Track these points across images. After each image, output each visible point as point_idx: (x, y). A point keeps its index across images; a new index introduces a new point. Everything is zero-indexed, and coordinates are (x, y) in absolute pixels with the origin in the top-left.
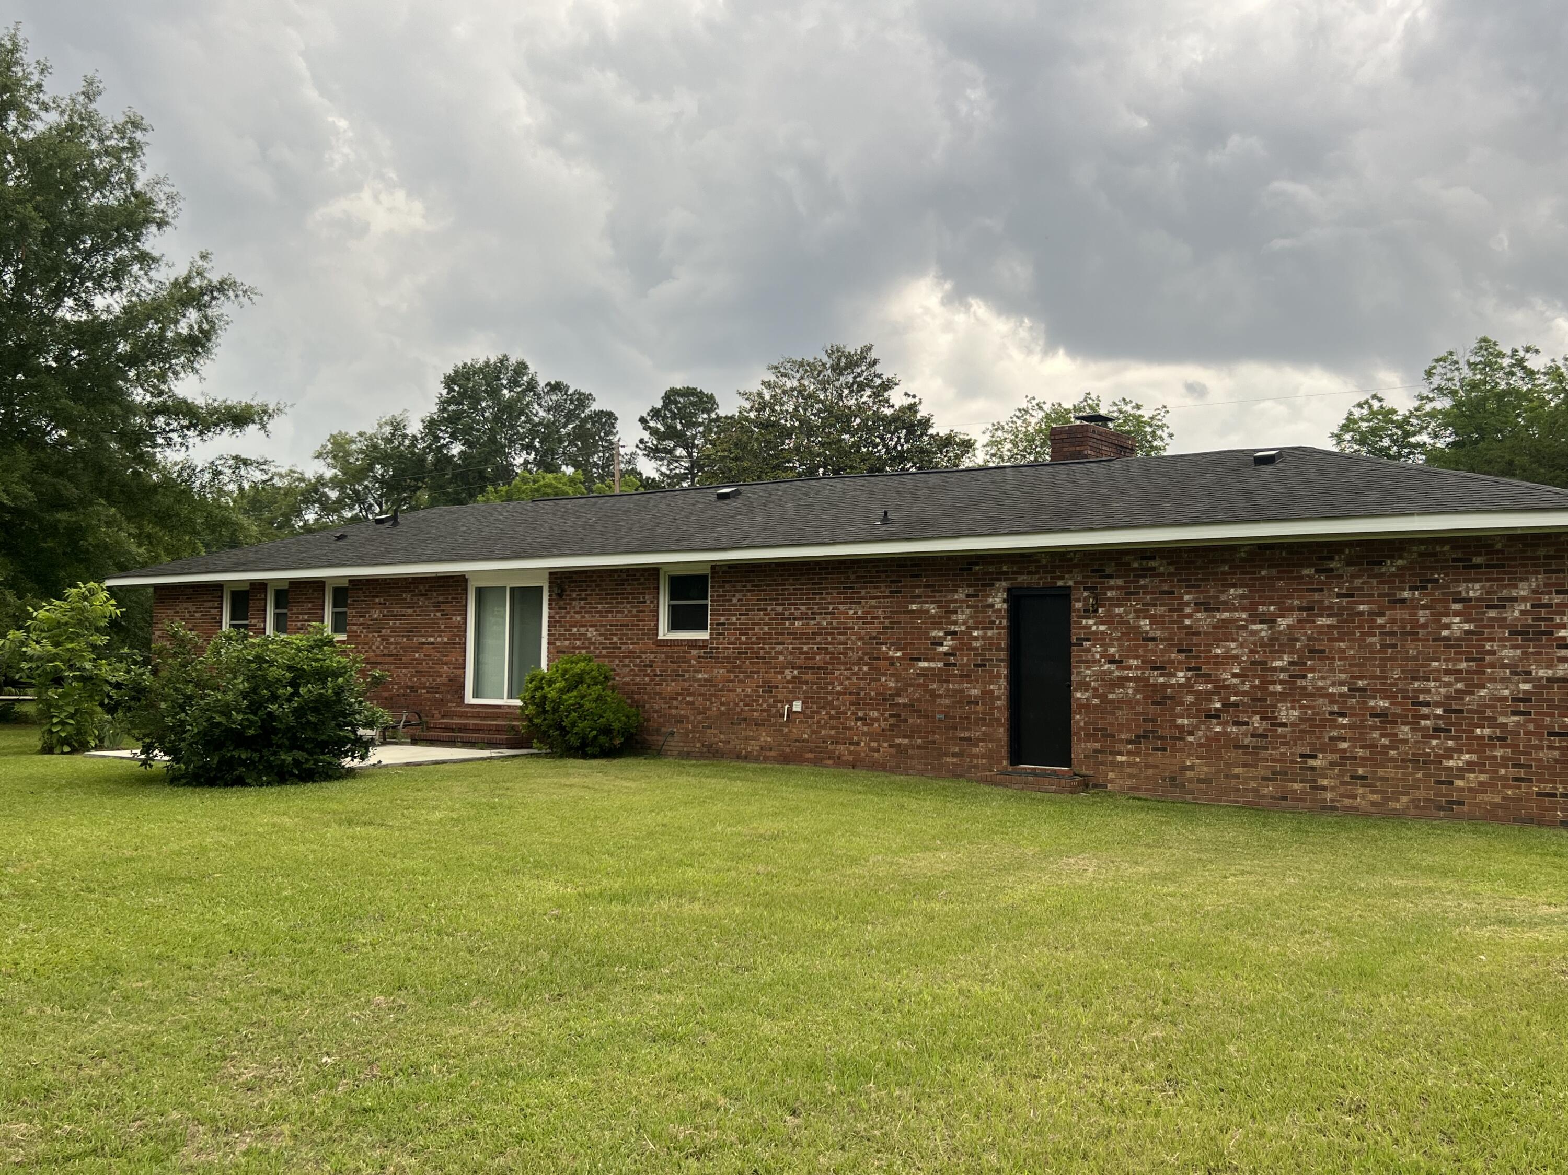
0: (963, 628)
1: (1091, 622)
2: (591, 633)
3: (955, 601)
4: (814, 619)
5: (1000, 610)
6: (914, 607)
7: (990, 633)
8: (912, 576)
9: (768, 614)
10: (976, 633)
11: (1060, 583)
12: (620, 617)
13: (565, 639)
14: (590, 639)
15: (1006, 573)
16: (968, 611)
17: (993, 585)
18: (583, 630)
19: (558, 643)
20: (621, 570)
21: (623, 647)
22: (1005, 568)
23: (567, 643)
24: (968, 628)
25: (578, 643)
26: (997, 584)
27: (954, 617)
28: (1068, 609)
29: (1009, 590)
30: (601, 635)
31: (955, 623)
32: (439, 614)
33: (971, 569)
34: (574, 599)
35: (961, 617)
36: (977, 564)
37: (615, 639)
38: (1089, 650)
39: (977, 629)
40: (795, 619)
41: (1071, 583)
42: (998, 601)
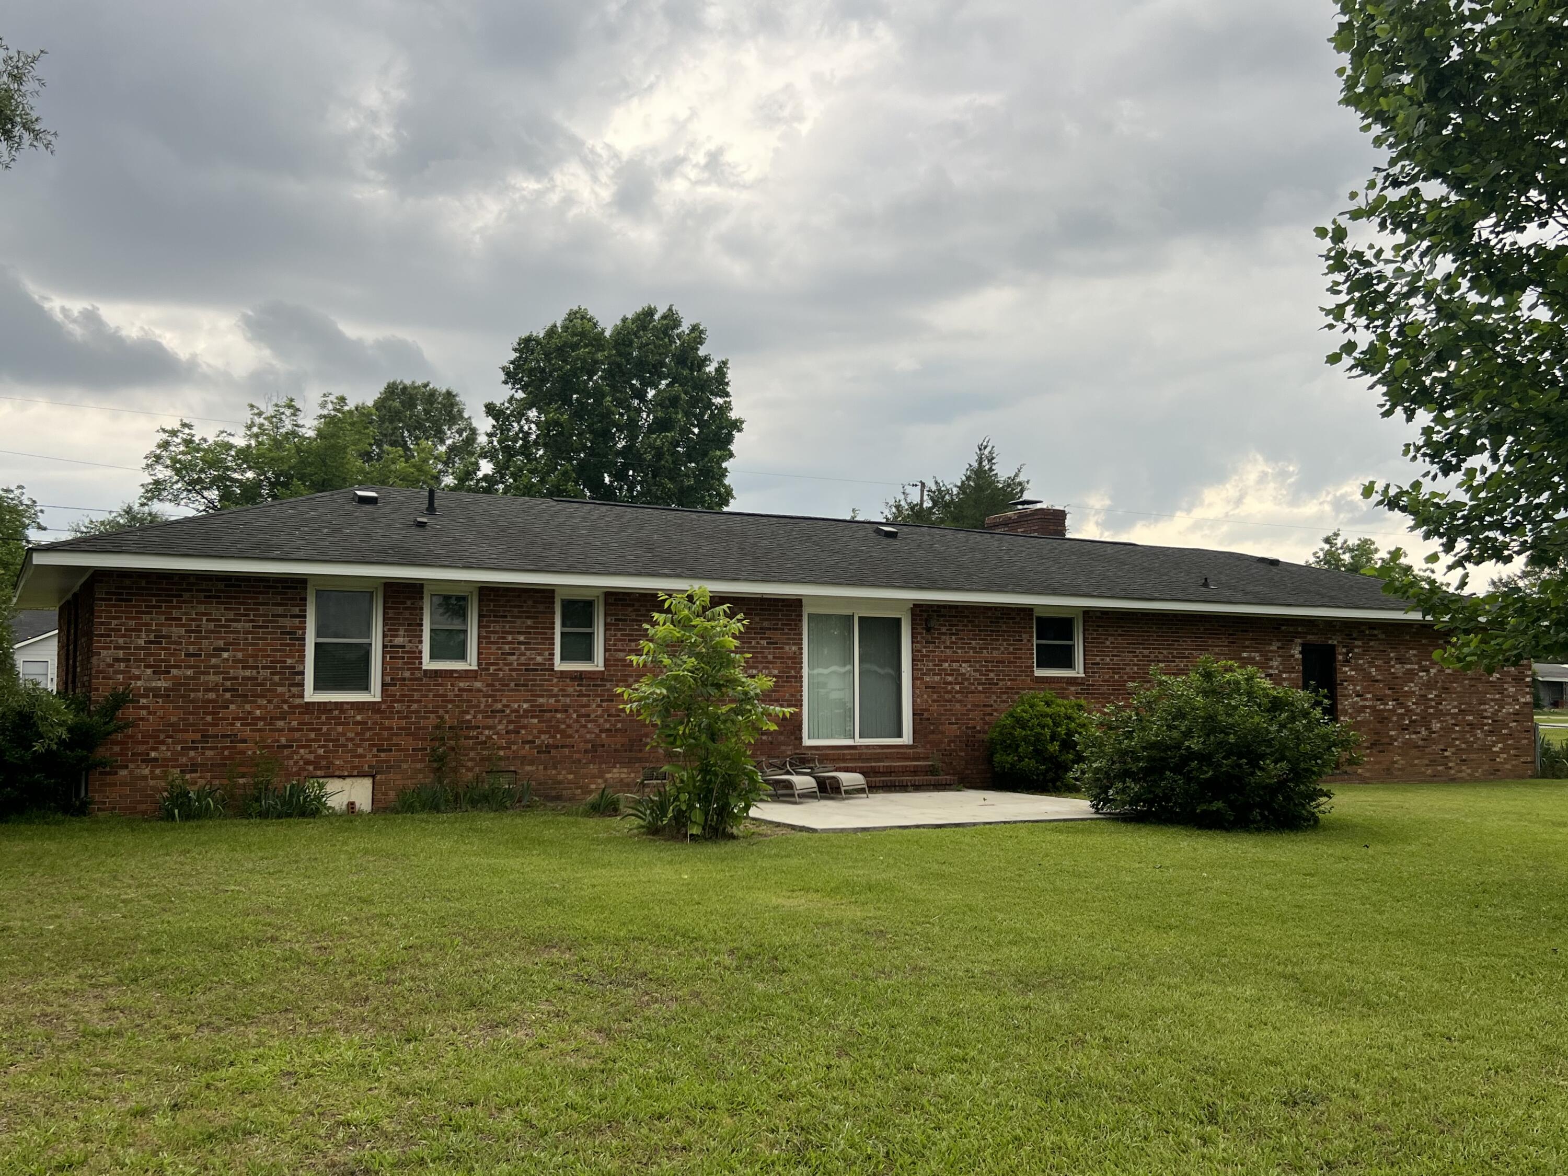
0: (1277, 672)
1: (1347, 669)
2: (965, 668)
3: (1272, 651)
4: (1174, 661)
5: (1297, 659)
6: (1245, 655)
7: (1293, 675)
8: (1242, 631)
9: (1137, 656)
10: (1284, 676)
11: (1330, 642)
12: (995, 653)
13: (934, 674)
14: (964, 674)
15: (1300, 633)
16: (1279, 659)
17: (1292, 641)
18: (955, 666)
19: (927, 679)
20: (996, 608)
21: (1001, 683)
22: (1300, 629)
23: (937, 678)
24: (1280, 671)
25: (950, 679)
26: (1296, 640)
27: (1271, 663)
28: (1334, 659)
29: (1304, 645)
30: (975, 671)
31: (1271, 667)
33: (1279, 628)
34: (944, 634)
35: (1275, 664)
36: (1283, 625)
37: (992, 675)
38: (1346, 688)
39: (1285, 672)
40: (1159, 661)
41: (1335, 642)
42: (1296, 652)
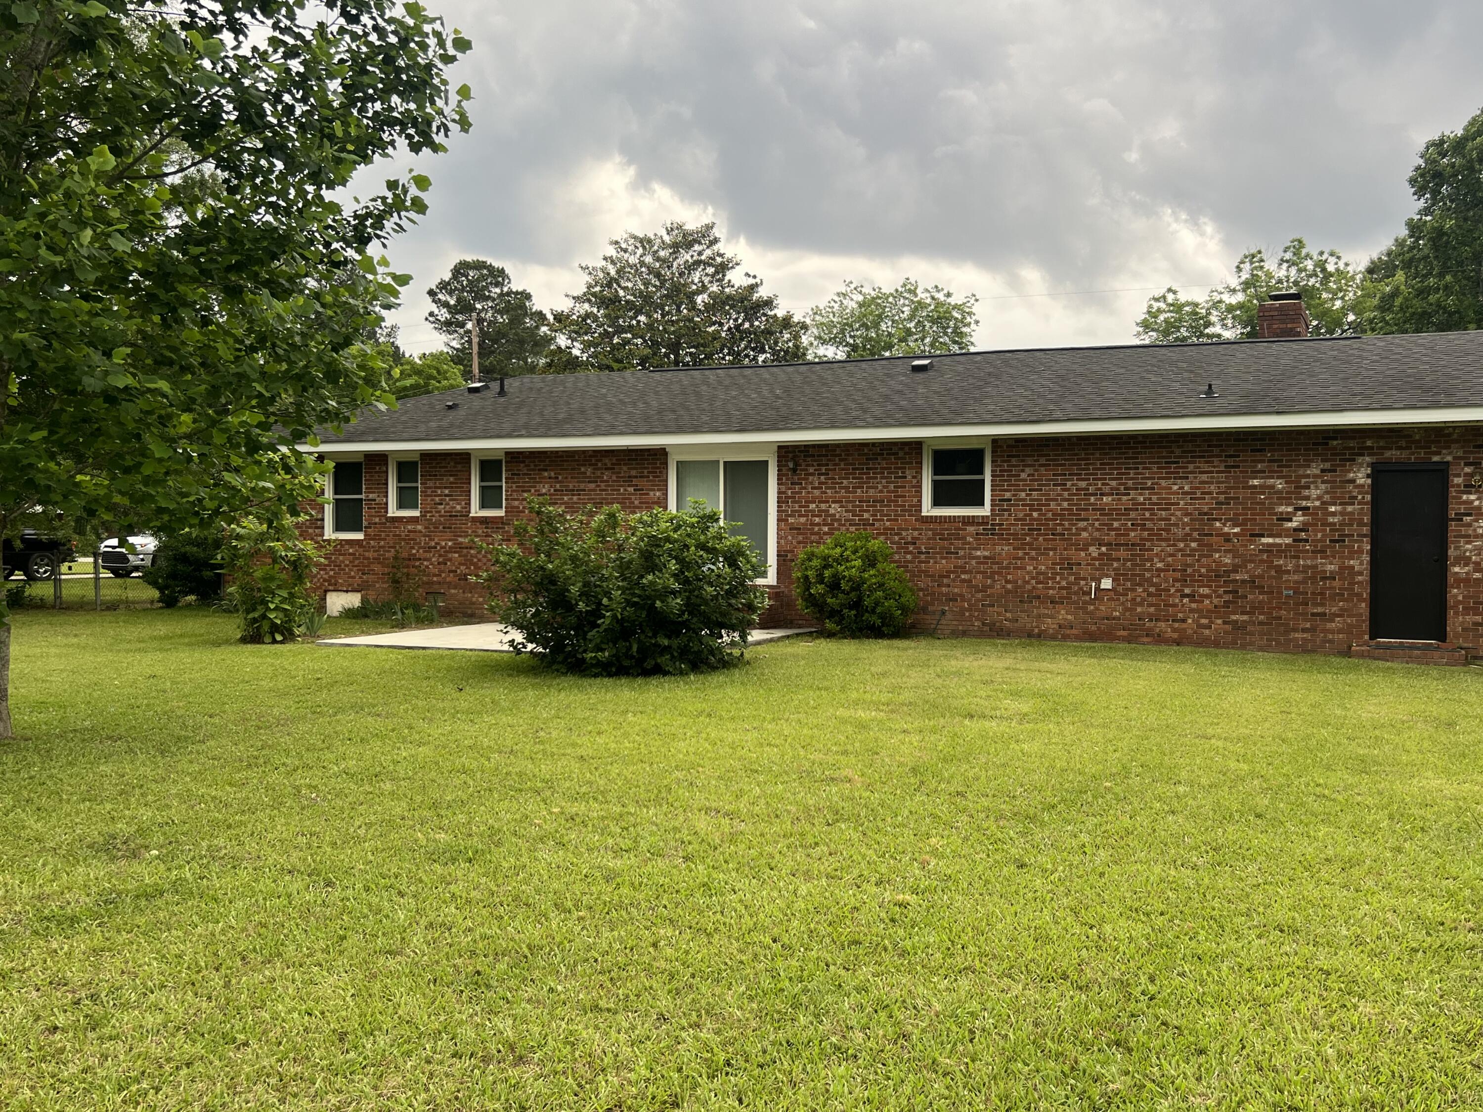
0: (1317, 503)
1: (1472, 497)
2: (835, 509)
3: (1308, 476)
4: (1129, 494)
5: (1362, 486)
6: (1256, 482)
7: (1350, 509)
8: (1252, 451)
9: (1068, 490)
10: (1333, 509)
11: (1436, 459)
12: (872, 492)
13: (800, 516)
14: (834, 515)
15: (1372, 448)
16: (1323, 486)
17: (1354, 460)
18: (823, 506)
19: (791, 520)
20: (874, 444)
21: (877, 524)
22: (1369, 443)
23: (803, 520)
24: (1323, 503)
25: (817, 520)
26: (1360, 460)
27: (1306, 493)
28: (1445, 484)
29: (1372, 465)
30: (846, 511)
31: (1307, 498)
32: (631, 489)
33: (1327, 444)
34: (812, 474)
35: (1314, 493)
36: (1335, 439)
37: (866, 516)
38: (1469, 525)
39: (1335, 504)
40: (1102, 494)
41: (1449, 458)
42: (1361, 476)
